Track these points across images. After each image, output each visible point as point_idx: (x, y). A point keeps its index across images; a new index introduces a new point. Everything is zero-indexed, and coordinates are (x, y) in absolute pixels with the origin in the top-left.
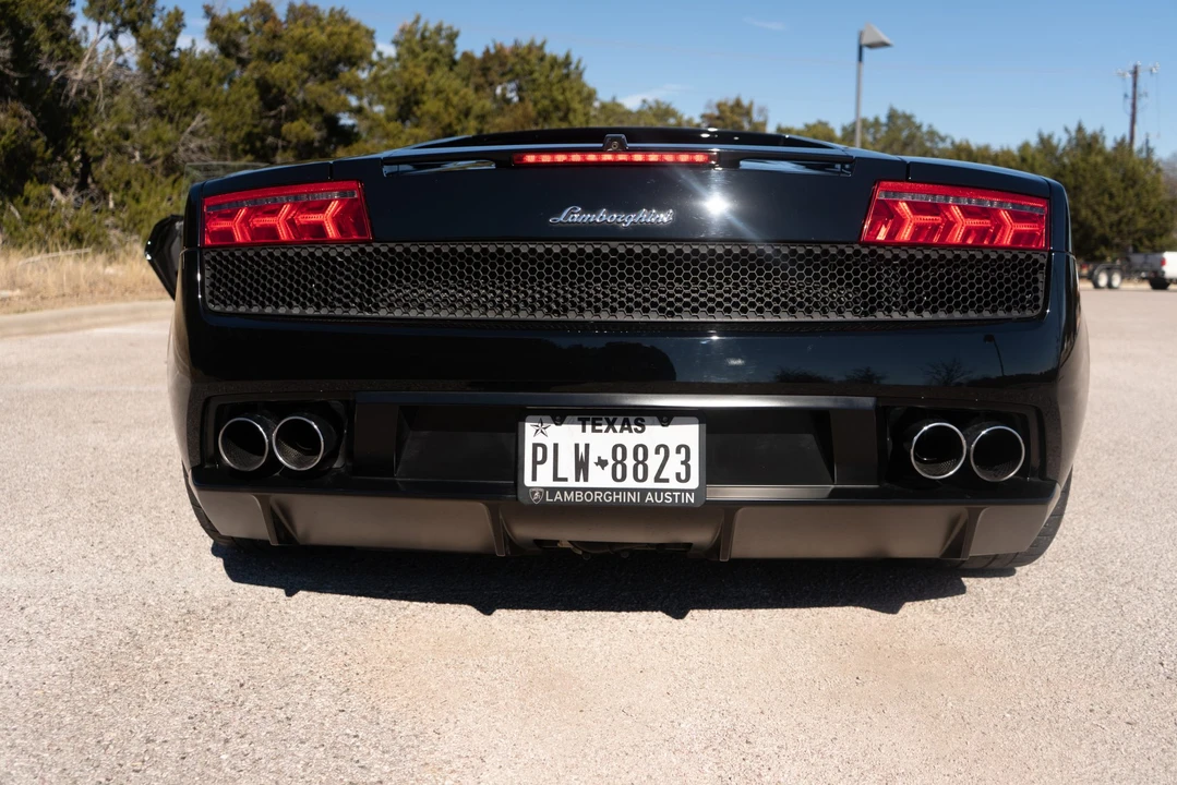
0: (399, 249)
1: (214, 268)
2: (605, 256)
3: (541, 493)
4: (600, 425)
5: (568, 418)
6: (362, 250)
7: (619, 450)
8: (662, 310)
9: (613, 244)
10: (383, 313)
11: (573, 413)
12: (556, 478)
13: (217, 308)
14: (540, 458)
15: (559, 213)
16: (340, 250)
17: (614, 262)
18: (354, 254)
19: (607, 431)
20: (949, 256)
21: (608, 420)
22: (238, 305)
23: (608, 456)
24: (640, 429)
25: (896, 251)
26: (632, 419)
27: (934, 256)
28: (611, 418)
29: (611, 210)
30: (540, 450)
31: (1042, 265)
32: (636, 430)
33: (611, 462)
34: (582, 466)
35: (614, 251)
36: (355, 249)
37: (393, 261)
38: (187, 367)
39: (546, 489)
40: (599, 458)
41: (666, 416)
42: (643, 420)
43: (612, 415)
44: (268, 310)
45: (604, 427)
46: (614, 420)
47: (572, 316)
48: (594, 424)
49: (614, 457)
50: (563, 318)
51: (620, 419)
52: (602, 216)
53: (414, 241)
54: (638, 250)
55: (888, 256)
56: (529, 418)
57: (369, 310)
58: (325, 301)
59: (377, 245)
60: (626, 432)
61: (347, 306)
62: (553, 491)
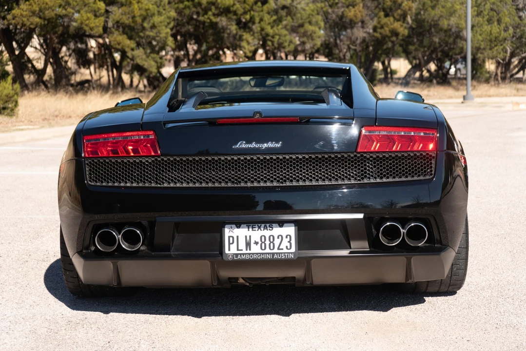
0: (172, 159)
1: (91, 167)
2: (255, 161)
3: (232, 256)
4: (255, 228)
5: (242, 225)
6: (156, 160)
7: (263, 238)
8: (278, 181)
9: (258, 156)
10: (166, 185)
11: (244, 223)
12: (238, 250)
13: (92, 184)
14: (231, 242)
15: (236, 144)
16: (147, 159)
17: (259, 162)
18: (153, 161)
19: (258, 230)
20: (393, 155)
21: (258, 226)
22: (102, 182)
23: (258, 240)
24: (271, 229)
25: (371, 155)
26: (268, 225)
27: (387, 156)
28: (259, 225)
29: (257, 142)
30: (231, 239)
31: (434, 157)
32: (270, 229)
33: (260, 243)
34: (248, 244)
35: (259, 158)
36: (153, 159)
37: (169, 163)
38: (80, 209)
39: (234, 254)
40: (255, 241)
41: (281, 224)
42: (272, 225)
43: (259, 224)
44: (116, 184)
45: (257, 229)
46: (261, 226)
47: (243, 185)
48: (253, 228)
49: (261, 240)
50: (239, 185)
51: (263, 225)
52: (253, 145)
53: (178, 156)
54: (268, 158)
55: (368, 157)
56: (226, 226)
57: (160, 184)
58: (141, 180)
59: (162, 157)
60: (266, 230)
61: (150, 182)
62: (237, 255)
